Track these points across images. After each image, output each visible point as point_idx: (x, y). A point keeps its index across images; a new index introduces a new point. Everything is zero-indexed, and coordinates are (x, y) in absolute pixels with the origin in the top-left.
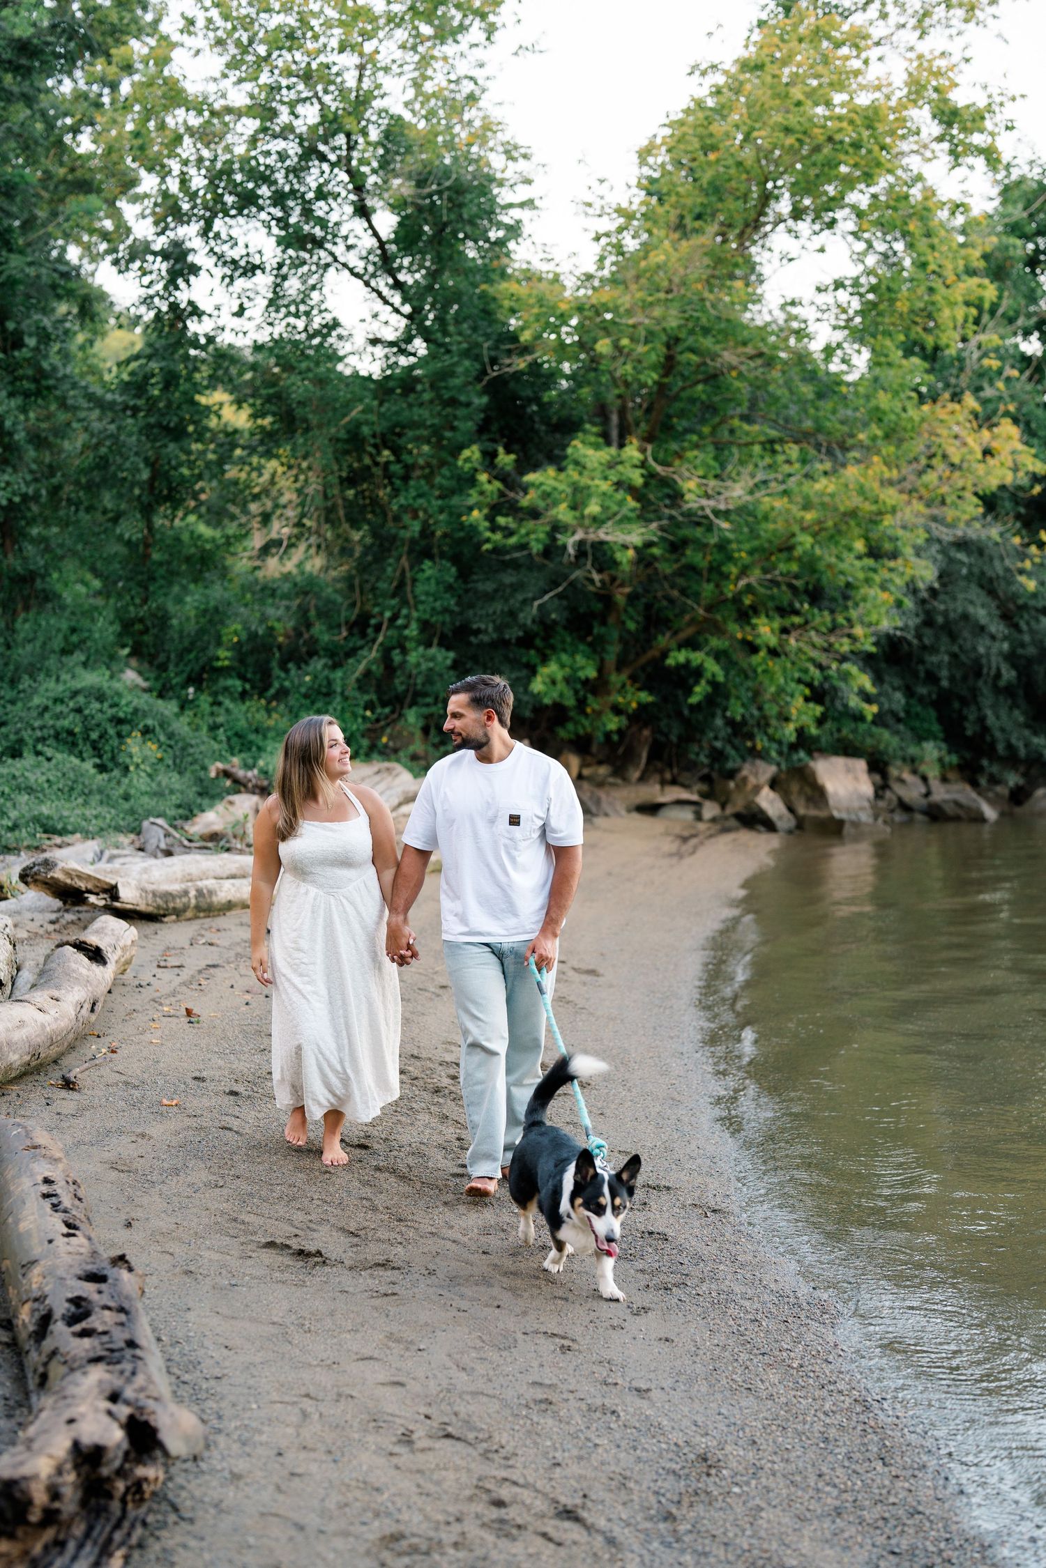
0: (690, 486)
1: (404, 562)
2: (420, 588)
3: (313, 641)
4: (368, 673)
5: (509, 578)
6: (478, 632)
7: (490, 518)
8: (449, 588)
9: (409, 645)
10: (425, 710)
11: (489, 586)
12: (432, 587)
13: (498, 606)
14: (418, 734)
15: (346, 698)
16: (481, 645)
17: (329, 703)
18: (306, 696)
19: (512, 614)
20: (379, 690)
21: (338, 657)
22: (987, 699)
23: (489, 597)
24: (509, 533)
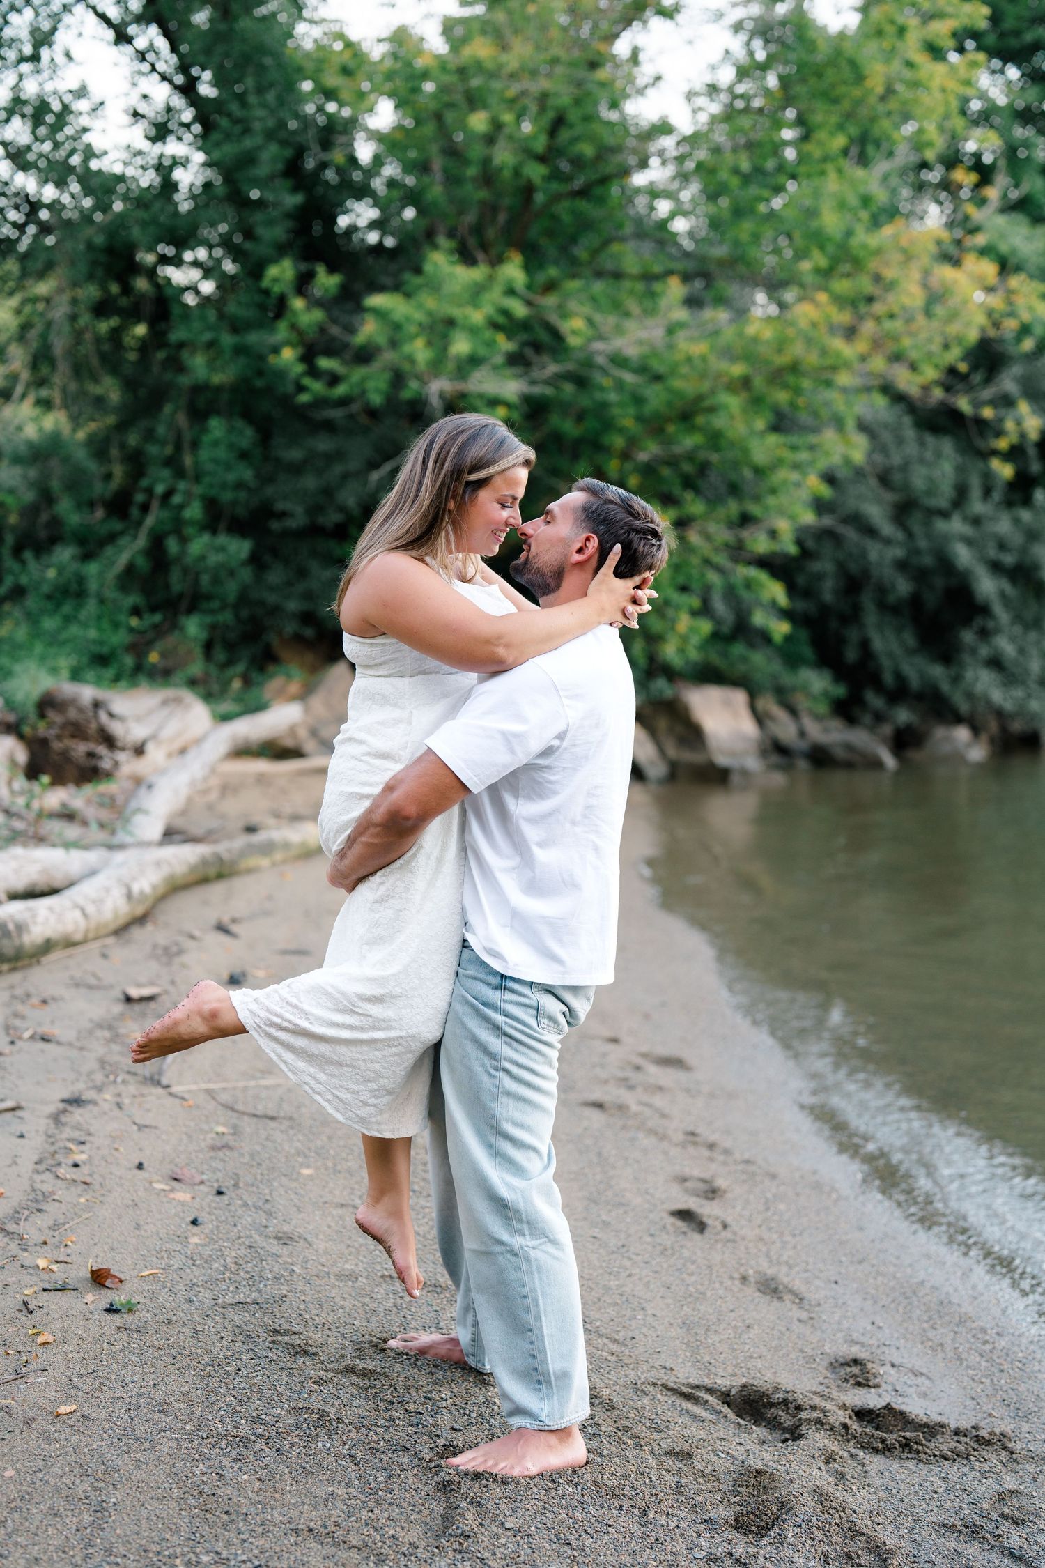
0: (574, 327)
1: (182, 420)
2: (204, 454)
3: (56, 522)
4: (130, 569)
5: (323, 444)
6: (283, 515)
7: (308, 357)
8: (243, 455)
9: (189, 531)
10: (208, 619)
11: (295, 454)
12: (222, 453)
13: (310, 482)
14: (198, 652)
15: (102, 601)
16: (287, 534)
17: (79, 607)
18: (49, 597)
19: (328, 492)
20: (147, 591)
21: (90, 546)
22: (871, 616)
23: (296, 469)
24: (334, 380)
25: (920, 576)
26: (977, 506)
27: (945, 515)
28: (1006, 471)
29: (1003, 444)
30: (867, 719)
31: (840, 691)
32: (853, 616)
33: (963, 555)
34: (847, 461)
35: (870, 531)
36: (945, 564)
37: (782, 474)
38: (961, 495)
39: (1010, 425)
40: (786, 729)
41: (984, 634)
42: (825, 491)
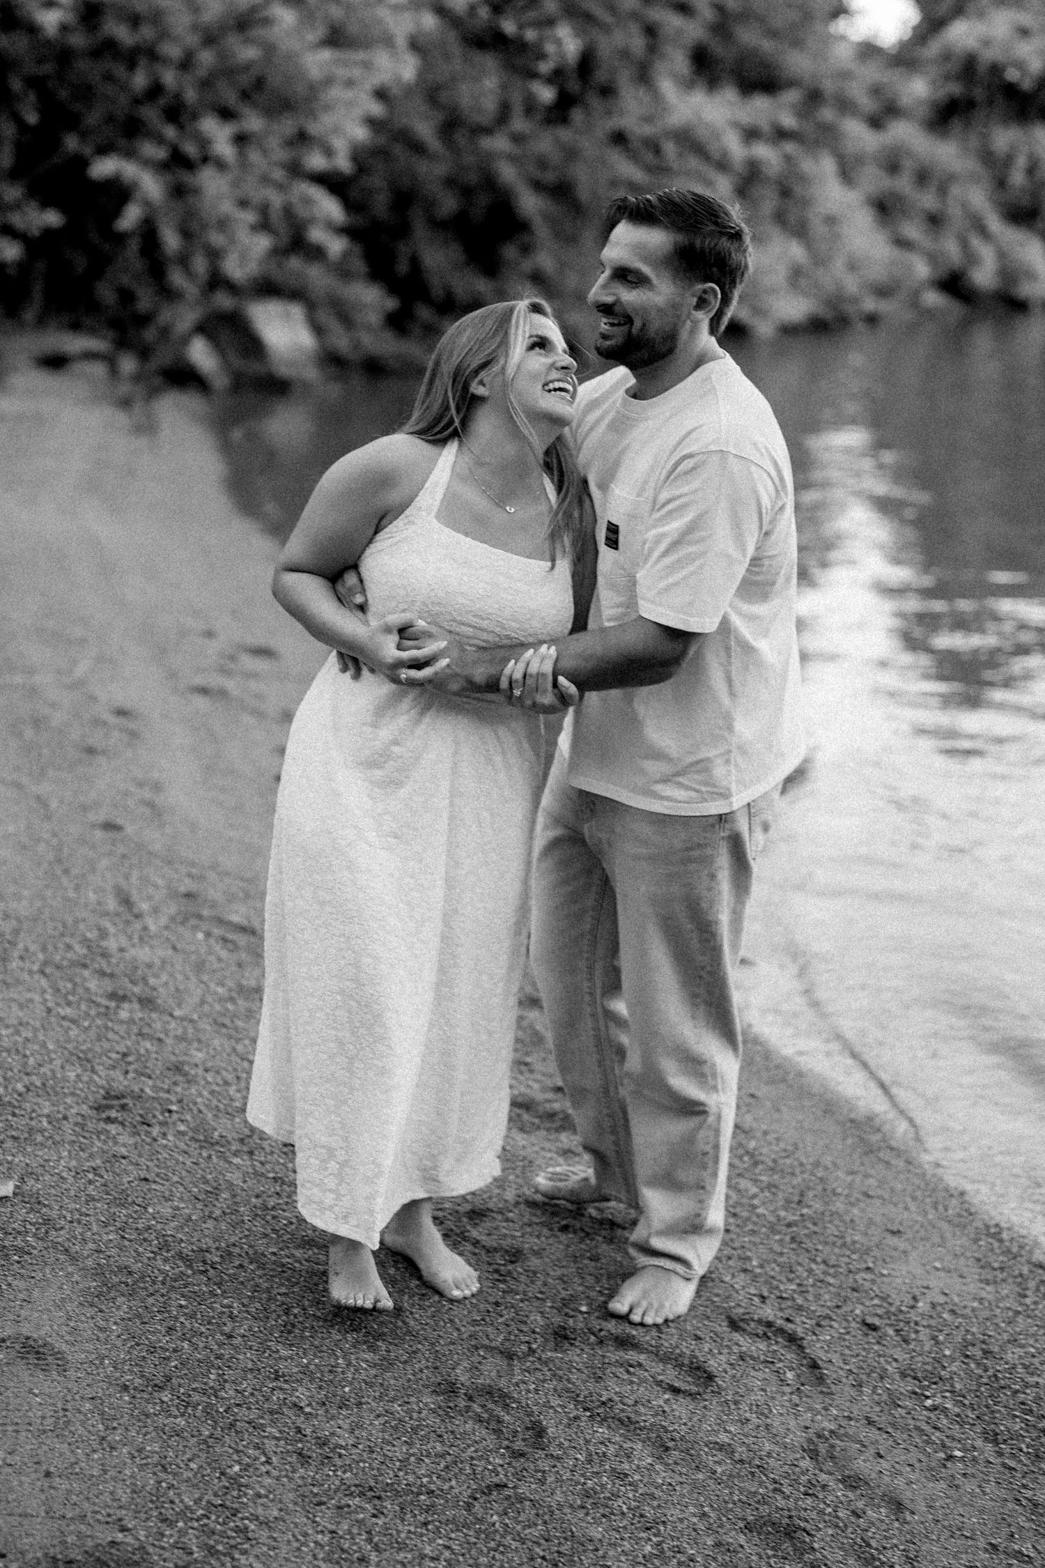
25: (466, 192)
26: (519, 124)
27: (488, 131)
28: (546, 94)
29: (545, 67)
30: (417, 330)
31: (391, 304)
32: (403, 230)
33: (508, 173)
34: (398, 80)
35: (418, 148)
36: (490, 182)
37: (335, 93)
38: (504, 114)
39: (550, 48)
40: (341, 341)
41: (526, 250)
42: (377, 109)
